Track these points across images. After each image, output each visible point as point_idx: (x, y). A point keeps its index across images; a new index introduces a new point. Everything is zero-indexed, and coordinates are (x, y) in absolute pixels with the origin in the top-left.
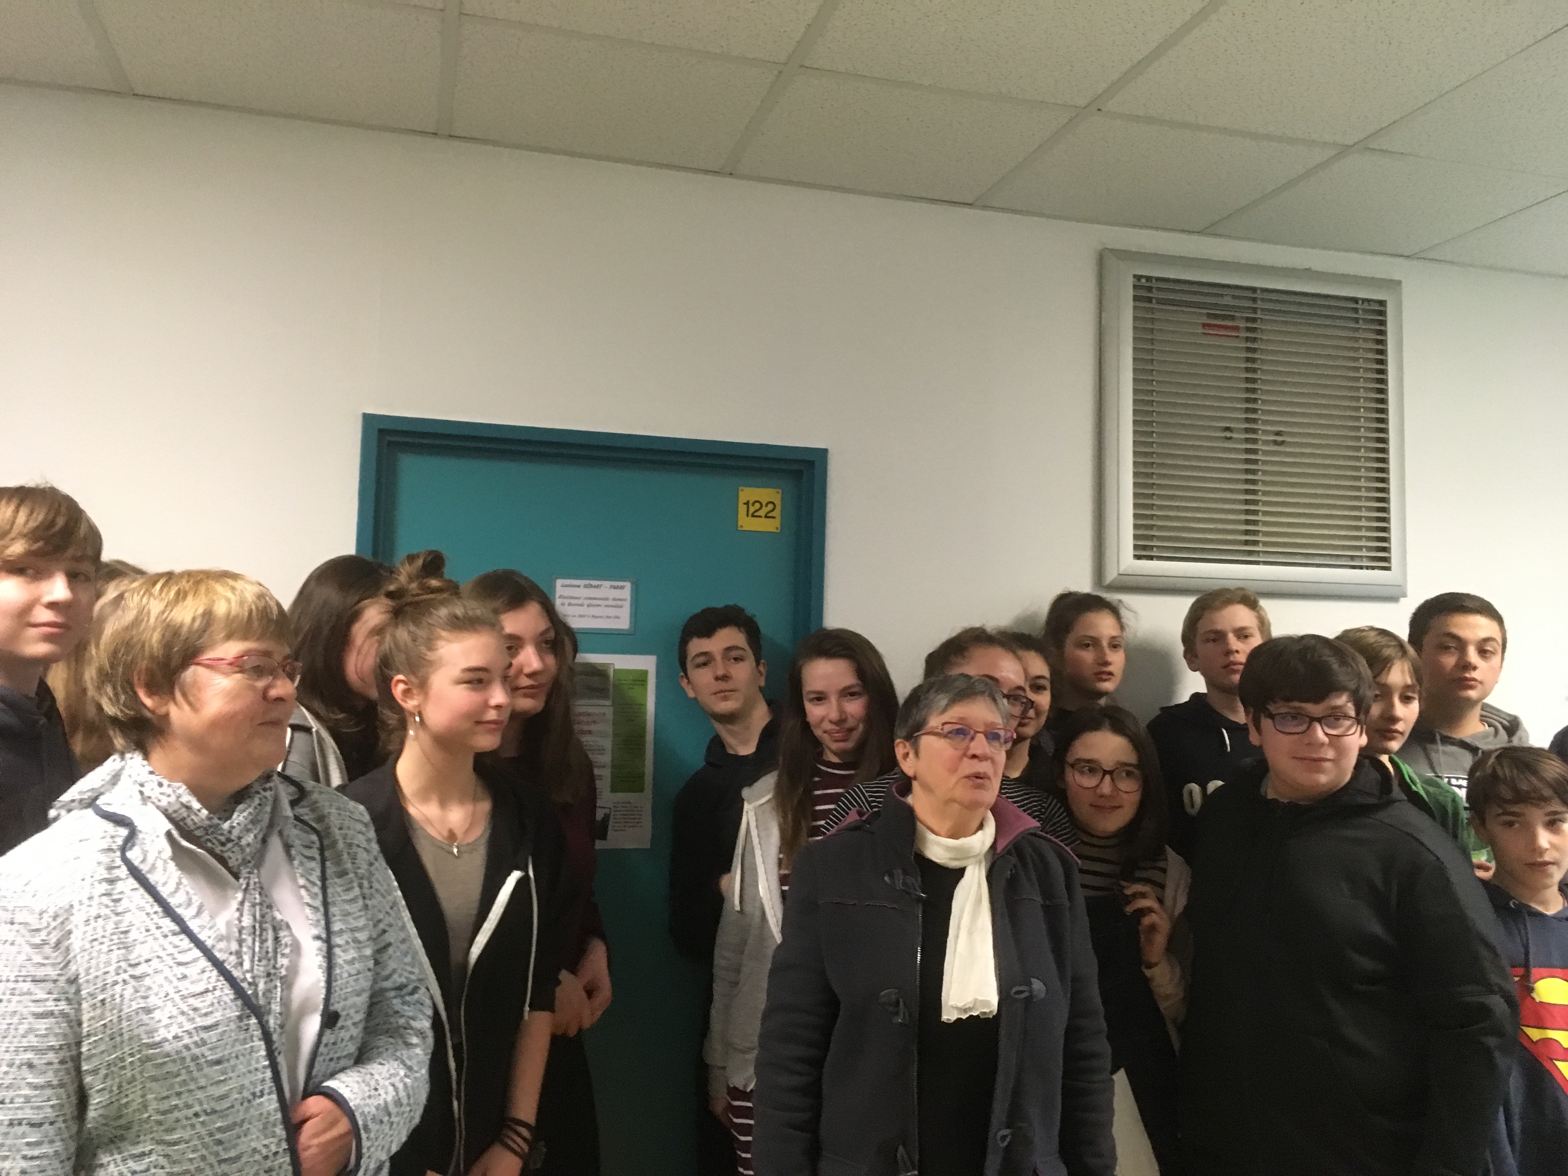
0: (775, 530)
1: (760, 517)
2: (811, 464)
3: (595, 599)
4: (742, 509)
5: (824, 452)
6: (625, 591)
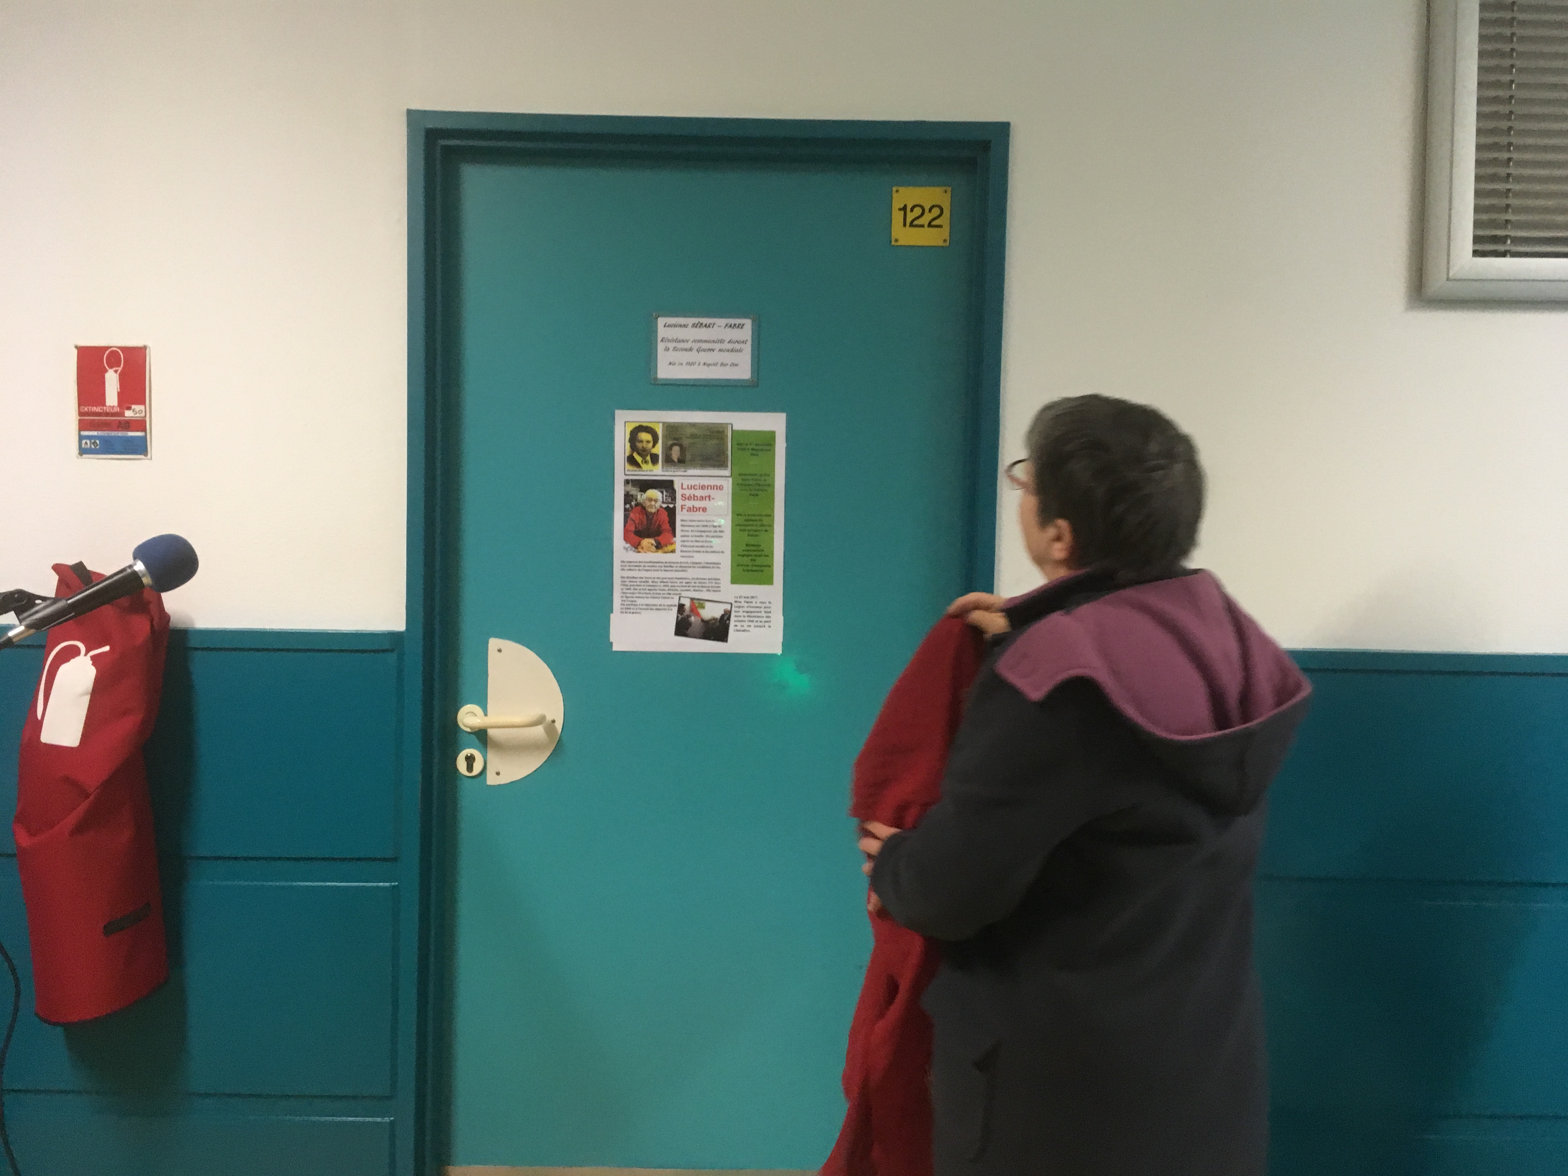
0: (941, 243)
1: (922, 226)
2: (985, 146)
3: (706, 341)
4: (897, 218)
5: (1004, 127)
6: (746, 331)
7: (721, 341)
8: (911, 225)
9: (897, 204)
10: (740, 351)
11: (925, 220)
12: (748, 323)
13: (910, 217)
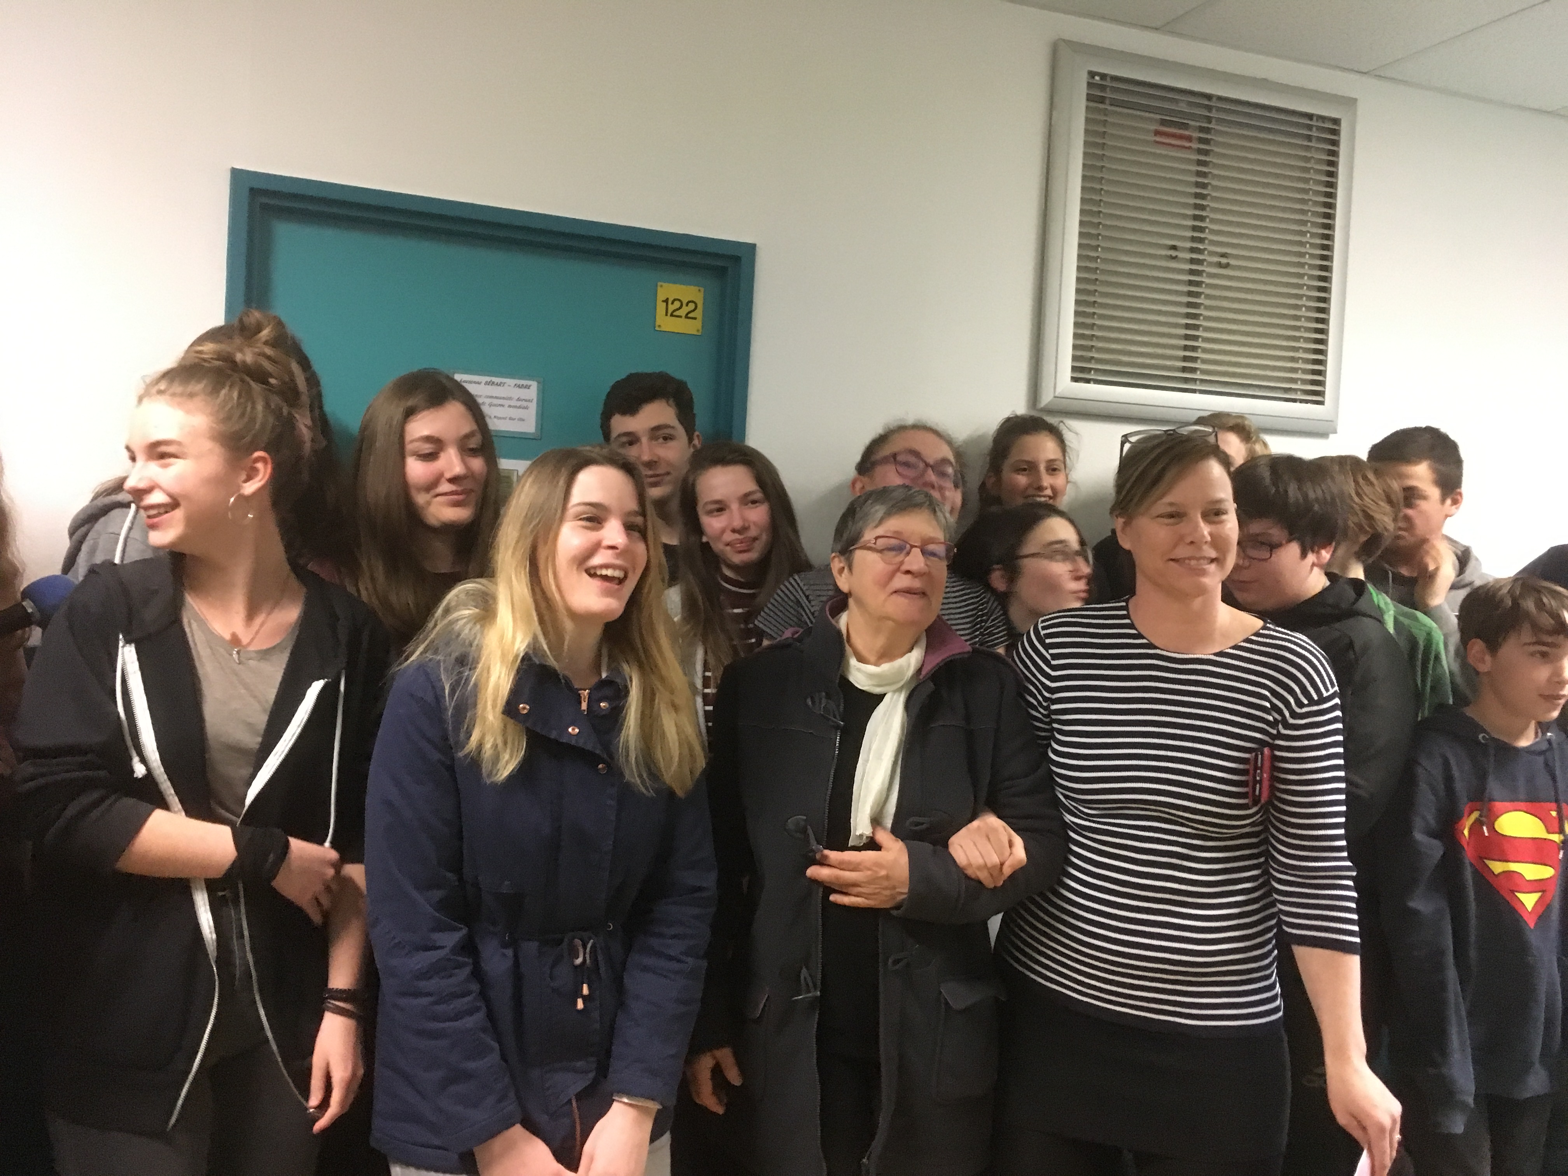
0: (695, 333)
1: (680, 317)
2: (737, 259)
3: (496, 398)
4: (661, 308)
5: (752, 248)
6: (532, 391)
7: (510, 399)
8: (672, 315)
9: (661, 296)
10: (526, 408)
11: (683, 312)
12: (534, 385)
13: (671, 308)
